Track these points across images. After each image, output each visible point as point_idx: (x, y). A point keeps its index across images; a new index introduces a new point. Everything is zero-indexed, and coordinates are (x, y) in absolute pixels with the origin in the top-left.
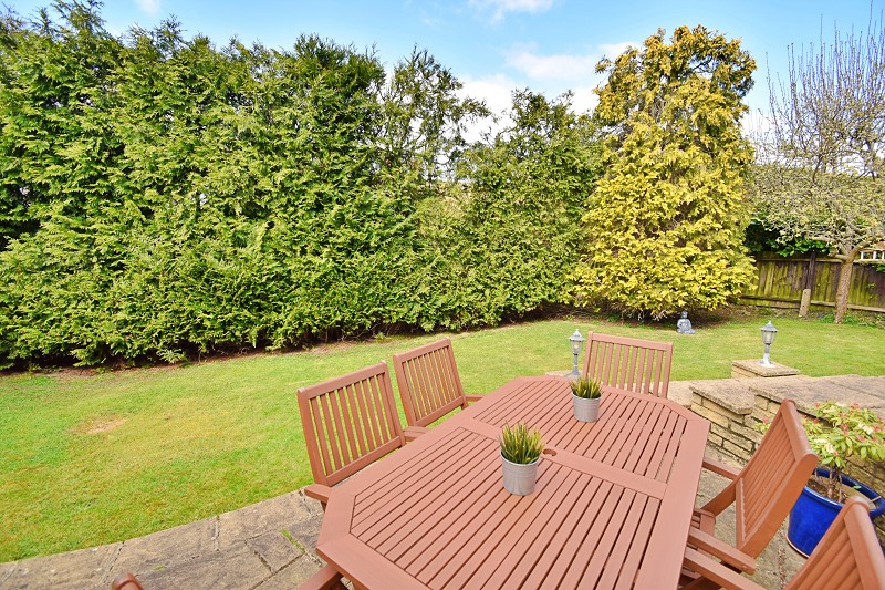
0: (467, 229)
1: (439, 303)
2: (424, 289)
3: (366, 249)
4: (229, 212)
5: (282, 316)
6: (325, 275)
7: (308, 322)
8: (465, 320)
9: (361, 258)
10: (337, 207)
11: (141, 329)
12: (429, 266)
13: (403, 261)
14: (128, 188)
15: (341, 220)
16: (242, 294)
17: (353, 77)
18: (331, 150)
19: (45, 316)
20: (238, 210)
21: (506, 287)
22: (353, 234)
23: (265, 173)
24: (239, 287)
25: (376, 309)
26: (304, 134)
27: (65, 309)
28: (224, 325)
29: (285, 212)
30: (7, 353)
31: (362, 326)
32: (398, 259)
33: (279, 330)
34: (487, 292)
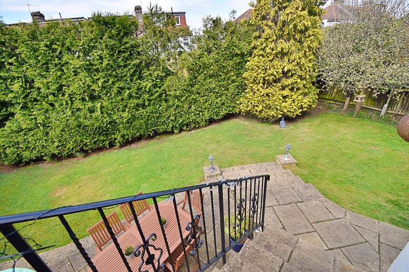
0: (188, 89)
1: (180, 122)
2: (173, 118)
3: (144, 106)
4: (83, 99)
5: (116, 136)
6: (129, 119)
7: (127, 137)
8: (192, 126)
9: (143, 110)
10: (128, 91)
11: (65, 147)
12: (173, 108)
13: (161, 108)
14: (41, 97)
15: (130, 96)
16: (98, 131)
17: (121, 30)
18: (119, 67)
19: (30, 148)
20: (87, 99)
21: (209, 111)
22: (137, 101)
23: (93, 82)
24: (96, 129)
25: (153, 128)
26: (105, 62)
27: (36, 143)
28: (95, 142)
29: (106, 96)
30: (21, 160)
31: (149, 135)
32: (159, 108)
33: (117, 141)
34: (201, 114)
